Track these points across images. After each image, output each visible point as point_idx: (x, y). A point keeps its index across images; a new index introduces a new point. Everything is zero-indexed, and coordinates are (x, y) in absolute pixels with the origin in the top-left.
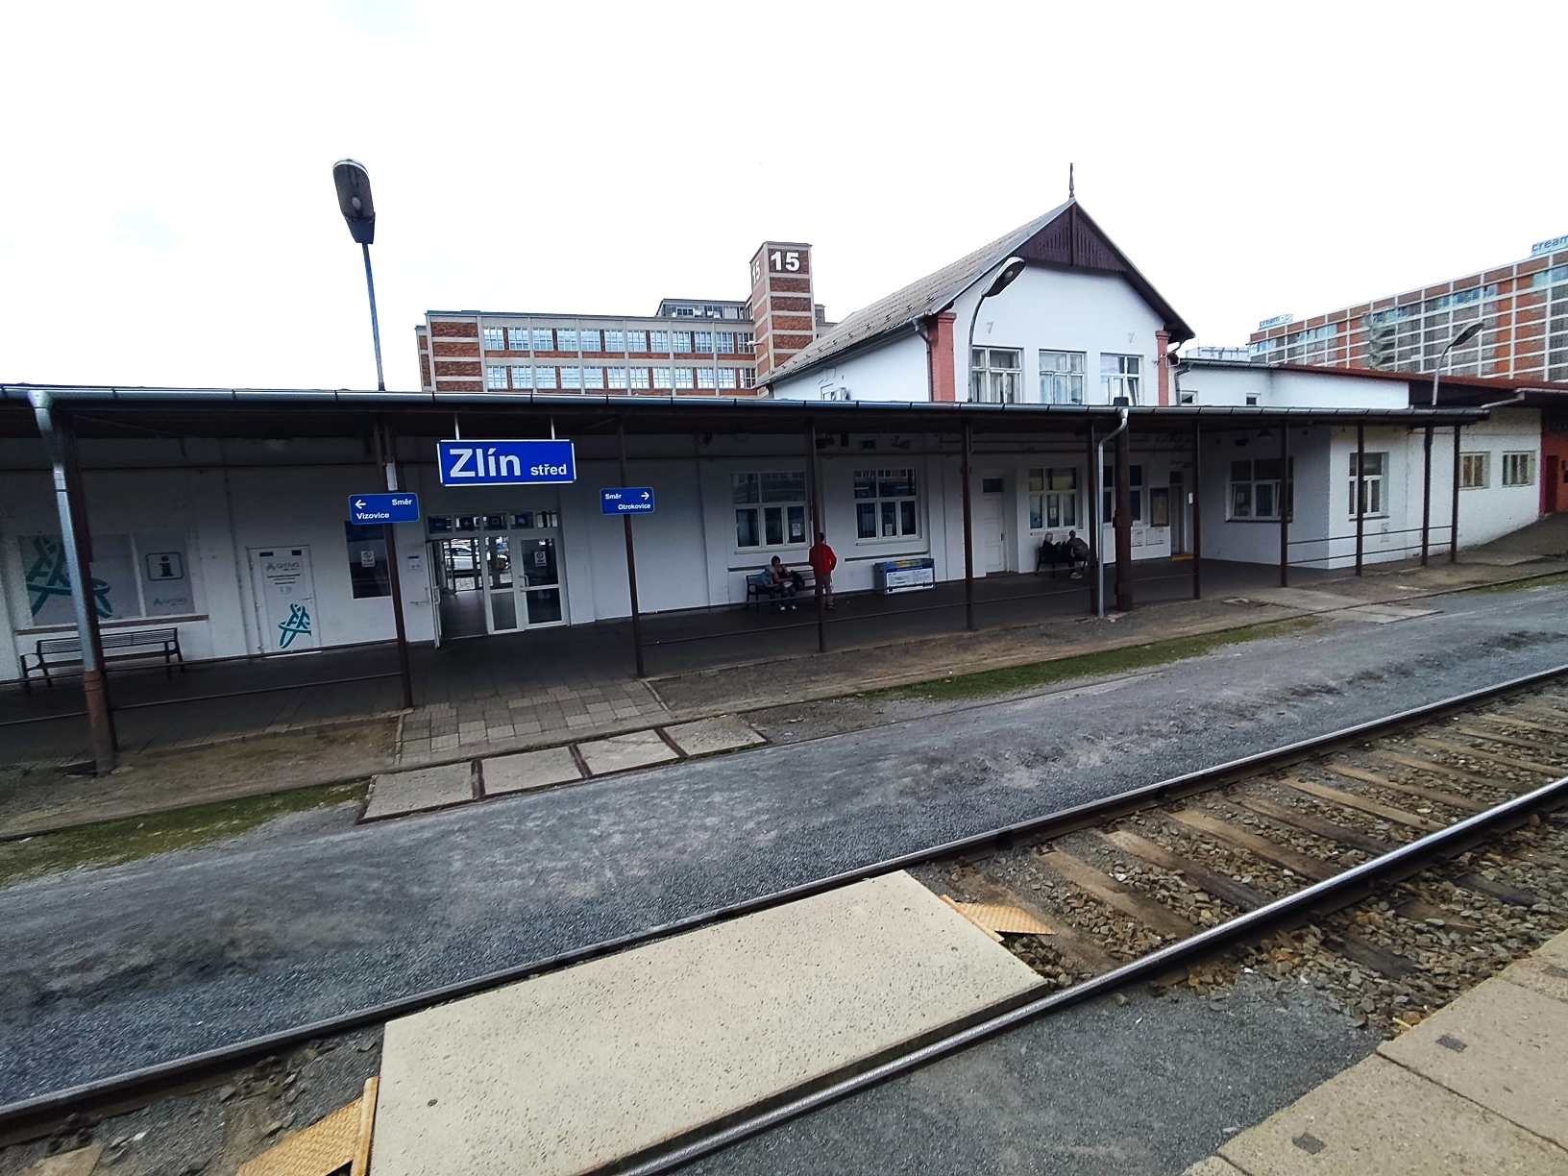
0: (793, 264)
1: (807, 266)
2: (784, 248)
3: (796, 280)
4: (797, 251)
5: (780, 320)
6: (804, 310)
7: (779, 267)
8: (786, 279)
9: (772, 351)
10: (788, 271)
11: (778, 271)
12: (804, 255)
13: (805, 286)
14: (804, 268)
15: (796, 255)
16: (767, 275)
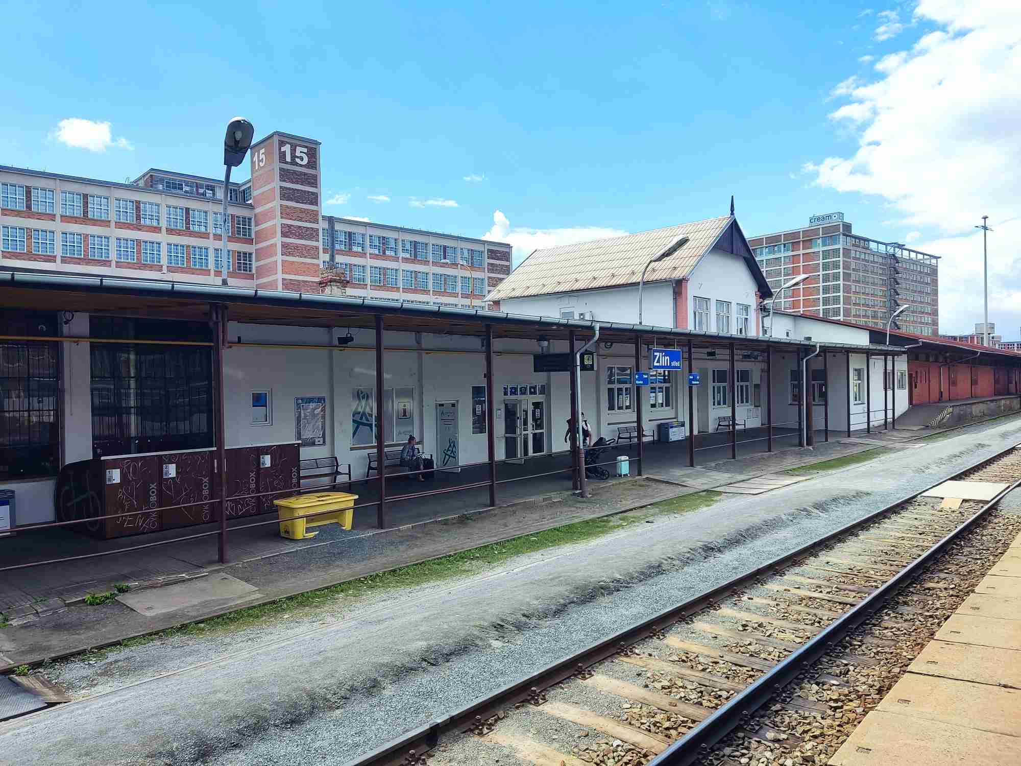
0: (302, 159)
1: (315, 162)
2: (295, 141)
3: (305, 174)
4: (306, 147)
5: (288, 210)
6: (311, 203)
7: (288, 159)
8: (295, 172)
9: (278, 240)
10: (297, 164)
11: (287, 163)
12: (313, 149)
13: (313, 181)
14: (313, 163)
15: (305, 150)
16: (277, 165)
